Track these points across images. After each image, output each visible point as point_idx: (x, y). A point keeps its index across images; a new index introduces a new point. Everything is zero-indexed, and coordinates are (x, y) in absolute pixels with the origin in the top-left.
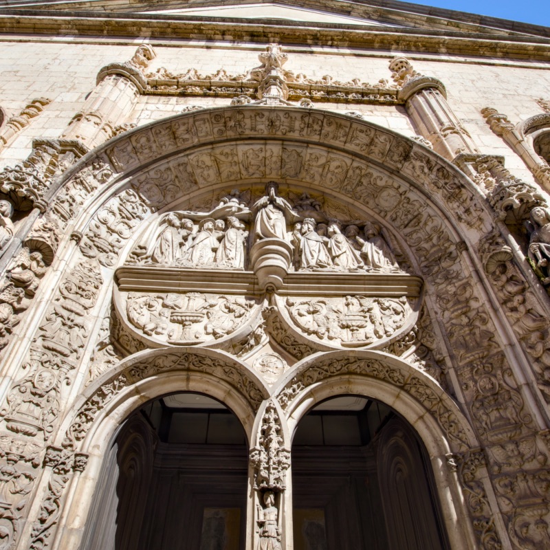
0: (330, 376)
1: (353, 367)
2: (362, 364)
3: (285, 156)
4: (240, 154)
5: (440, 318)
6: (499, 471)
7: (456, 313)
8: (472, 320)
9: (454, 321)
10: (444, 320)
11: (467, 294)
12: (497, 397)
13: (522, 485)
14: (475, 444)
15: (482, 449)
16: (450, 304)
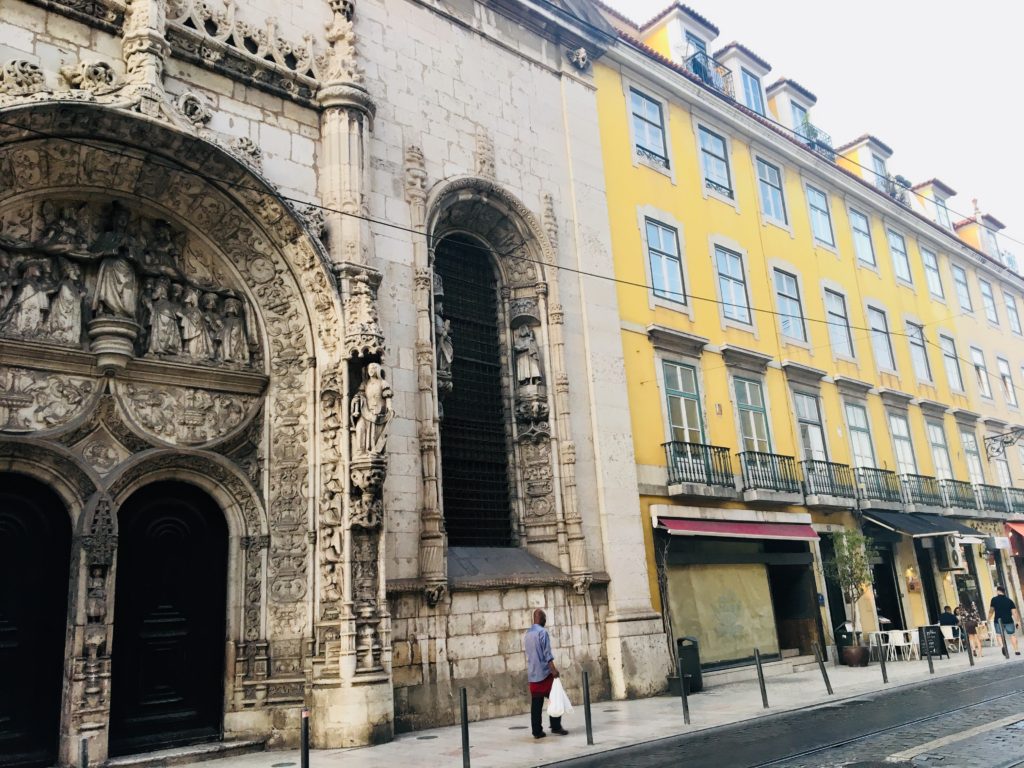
5: (272, 422)
6: (275, 552)
7: (286, 423)
8: (296, 434)
9: (283, 429)
10: (275, 425)
11: (301, 409)
12: (292, 501)
13: (286, 562)
14: (265, 531)
15: (269, 536)
16: (285, 412)
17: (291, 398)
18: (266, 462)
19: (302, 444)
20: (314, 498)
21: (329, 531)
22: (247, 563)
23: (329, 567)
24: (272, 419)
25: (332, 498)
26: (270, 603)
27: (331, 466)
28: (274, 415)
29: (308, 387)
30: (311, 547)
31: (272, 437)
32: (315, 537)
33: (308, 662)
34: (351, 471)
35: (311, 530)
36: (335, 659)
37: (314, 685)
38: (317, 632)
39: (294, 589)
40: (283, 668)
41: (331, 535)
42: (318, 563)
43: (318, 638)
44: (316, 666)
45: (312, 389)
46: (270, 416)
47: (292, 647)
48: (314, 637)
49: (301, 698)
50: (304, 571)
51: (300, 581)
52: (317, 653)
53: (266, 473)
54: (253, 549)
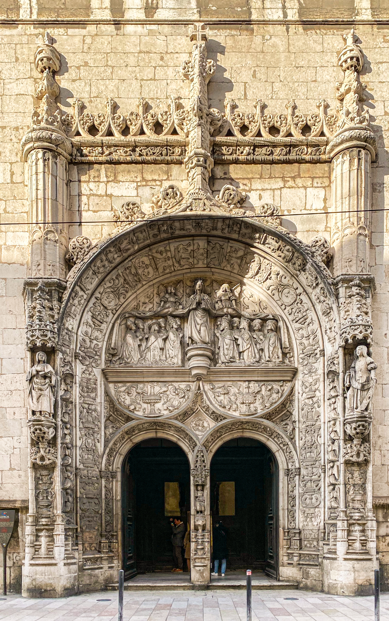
0: (232, 431)
1: (245, 426)
2: (250, 424)
3: (210, 248)
4: (172, 249)
5: (300, 397)
6: (303, 478)
7: (308, 397)
8: (313, 403)
9: (306, 401)
10: (301, 399)
11: (316, 386)
12: (313, 446)
13: (309, 484)
14: (297, 466)
15: (299, 468)
16: (308, 389)
17: (311, 380)
18: (297, 422)
19: (318, 409)
20: (324, 444)
21: (331, 464)
22: (288, 484)
23: (332, 487)
24: (300, 395)
25: (333, 443)
26: (301, 507)
27: (332, 422)
28: (301, 392)
29: (320, 371)
30: (322, 475)
31: (300, 407)
32: (325, 468)
33: (321, 543)
34: (344, 424)
35: (323, 464)
36: (335, 543)
37: (324, 557)
38: (326, 526)
39: (314, 500)
40: (308, 545)
41: (332, 467)
42: (326, 485)
43: (327, 530)
44: (325, 546)
45: (322, 372)
46: (299, 393)
47: (314, 534)
48: (325, 529)
49: (317, 564)
50: (319, 489)
51: (318, 496)
52: (326, 539)
53: (297, 430)
54: (291, 476)
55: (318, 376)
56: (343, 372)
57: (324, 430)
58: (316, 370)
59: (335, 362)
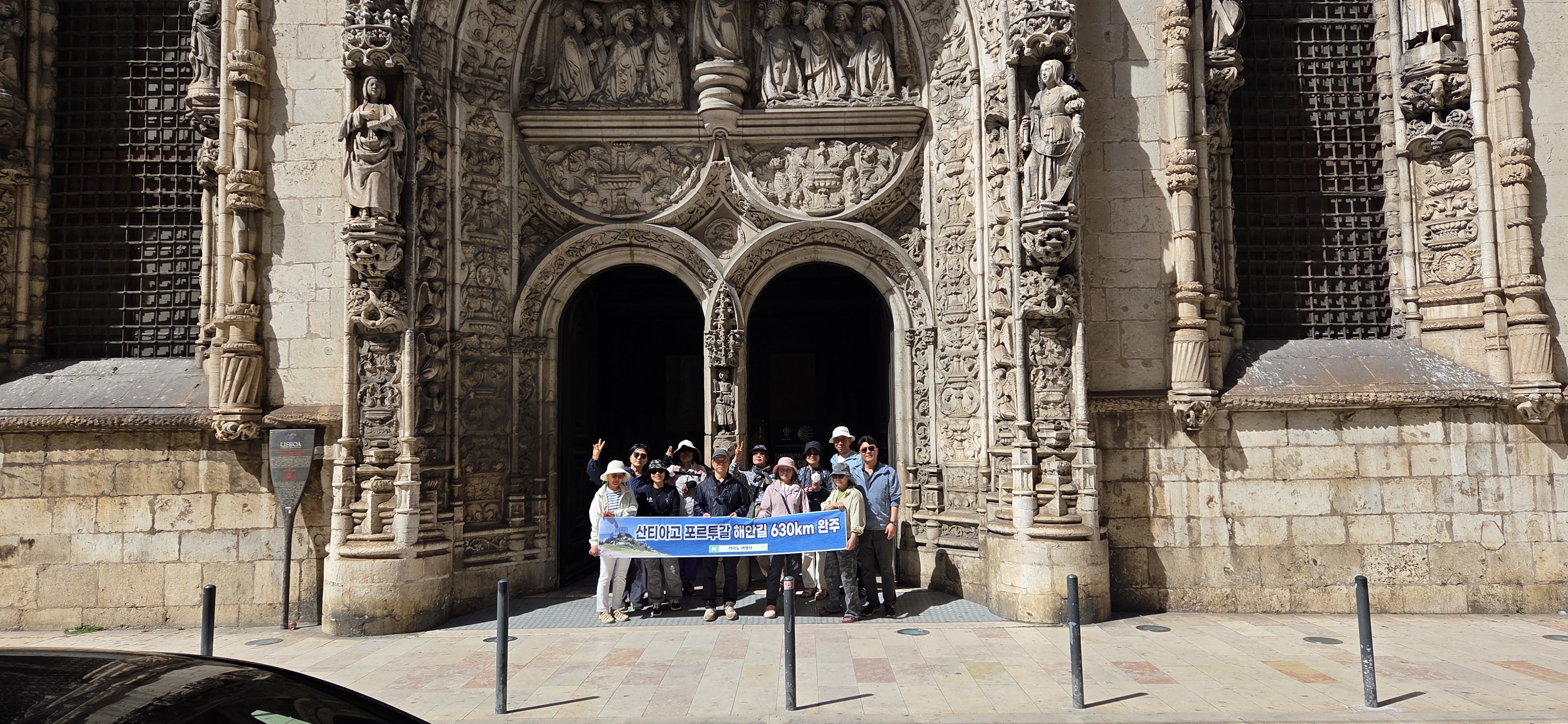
0: (793, 248)
1: (818, 237)
2: (830, 233)
5: (933, 173)
6: (943, 350)
7: (949, 172)
8: (960, 187)
9: (946, 181)
10: (936, 176)
12: (961, 278)
13: (955, 363)
14: (930, 324)
15: (935, 330)
16: (949, 155)
17: (954, 135)
18: (928, 227)
19: (969, 199)
20: (983, 275)
21: (998, 321)
22: (913, 364)
23: (1000, 372)
24: (934, 168)
25: (999, 274)
26: (940, 416)
27: (997, 228)
28: (936, 162)
29: (973, 117)
30: (981, 343)
31: (934, 194)
32: (985, 330)
34: (1021, 232)
35: (981, 320)
36: (1009, 499)
37: (989, 531)
38: (992, 459)
39: (966, 401)
40: (956, 503)
41: (1000, 327)
42: (989, 367)
43: (993, 468)
44: (990, 505)
46: (931, 165)
47: (967, 477)
48: (989, 465)
50: (976, 377)
51: (973, 390)
52: (993, 489)
53: (928, 243)
54: (919, 346)
55: (969, 127)
56: (1015, 117)
57: (982, 244)
58: (965, 114)
59: (1000, 97)
